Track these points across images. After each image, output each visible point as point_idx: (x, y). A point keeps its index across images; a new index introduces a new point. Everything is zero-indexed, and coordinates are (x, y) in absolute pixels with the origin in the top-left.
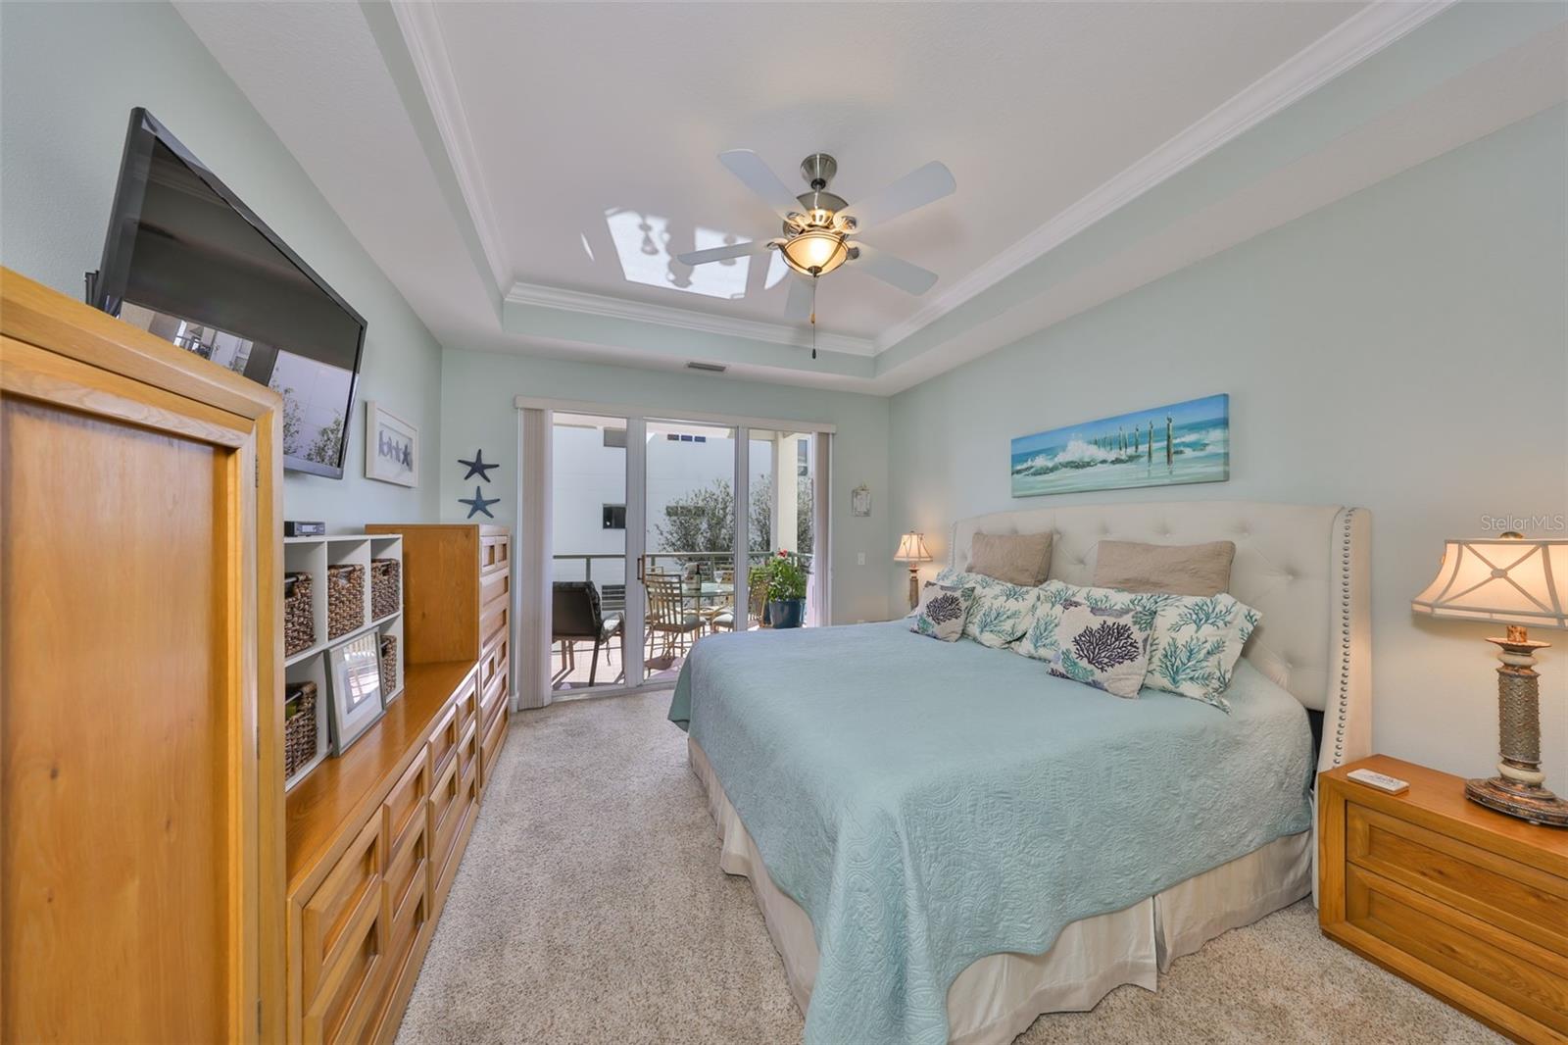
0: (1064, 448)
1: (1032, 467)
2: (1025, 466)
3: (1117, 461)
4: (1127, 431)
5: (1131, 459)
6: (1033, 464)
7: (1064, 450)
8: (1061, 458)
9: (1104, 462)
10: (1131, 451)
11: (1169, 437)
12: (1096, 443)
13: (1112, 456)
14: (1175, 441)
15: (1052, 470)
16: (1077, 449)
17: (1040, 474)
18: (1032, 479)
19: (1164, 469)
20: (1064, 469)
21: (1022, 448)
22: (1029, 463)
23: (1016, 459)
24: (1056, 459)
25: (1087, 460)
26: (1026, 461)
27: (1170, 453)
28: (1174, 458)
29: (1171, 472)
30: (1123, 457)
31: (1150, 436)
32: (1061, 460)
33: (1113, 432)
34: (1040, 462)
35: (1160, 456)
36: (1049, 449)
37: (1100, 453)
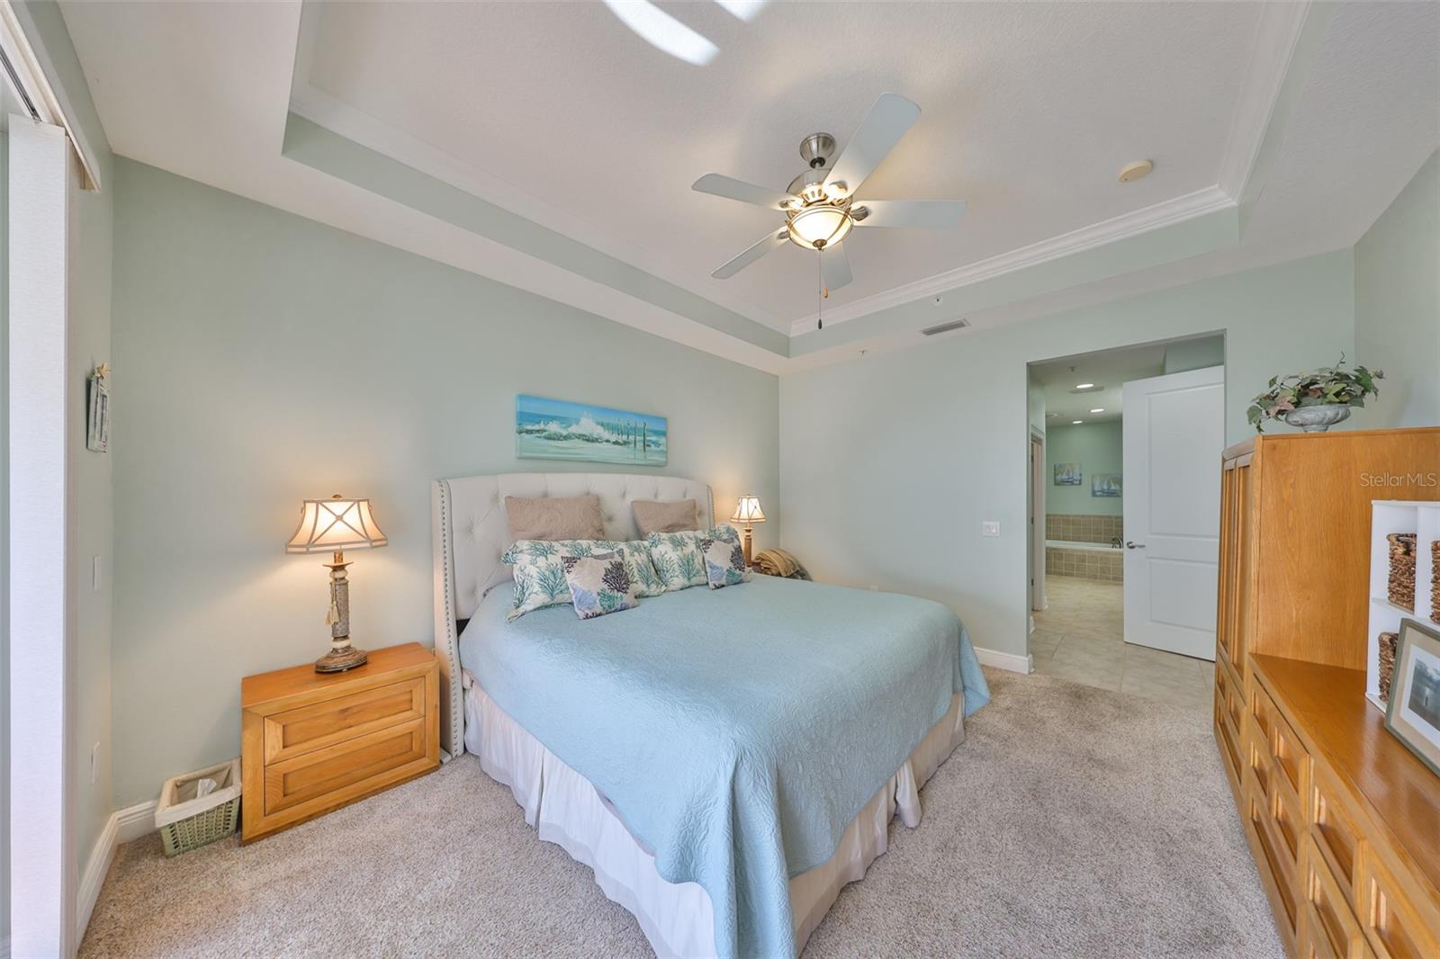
0: (577, 422)
1: (545, 431)
2: (537, 427)
3: (616, 443)
4: (622, 423)
5: (625, 443)
6: (547, 428)
7: (577, 423)
8: (574, 429)
9: (608, 441)
10: (625, 437)
11: (644, 434)
12: (602, 425)
13: (613, 438)
14: (648, 438)
15: (566, 438)
16: (587, 425)
17: (554, 439)
18: (546, 442)
19: (640, 455)
20: (577, 440)
21: (532, 408)
22: (542, 426)
23: (523, 417)
24: (570, 429)
25: (595, 436)
26: (539, 423)
27: (646, 445)
28: (647, 448)
29: (645, 457)
30: (621, 441)
31: (635, 433)
32: (575, 432)
33: (613, 420)
34: (553, 427)
35: (640, 445)
36: (565, 418)
37: (606, 435)
